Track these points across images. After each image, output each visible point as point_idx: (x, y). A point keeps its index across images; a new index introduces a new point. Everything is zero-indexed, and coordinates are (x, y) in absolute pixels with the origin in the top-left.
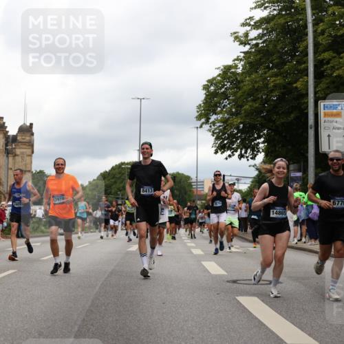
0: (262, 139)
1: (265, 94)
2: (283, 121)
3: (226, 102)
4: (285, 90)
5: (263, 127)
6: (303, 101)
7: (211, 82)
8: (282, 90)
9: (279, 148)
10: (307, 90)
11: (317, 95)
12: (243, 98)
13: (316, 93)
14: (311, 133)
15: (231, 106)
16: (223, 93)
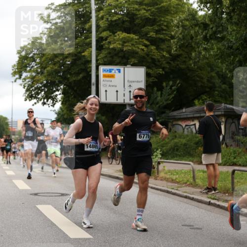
0: (60, 92)
1: (61, 60)
2: (74, 79)
3: (33, 64)
4: (76, 58)
5: (60, 83)
6: (88, 66)
7: (23, 48)
8: (74, 58)
9: (72, 98)
10: (91, 58)
11: (99, 62)
12: (46, 62)
13: (97, 60)
14: (93, 88)
15: (37, 67)
16: (32, 57)
